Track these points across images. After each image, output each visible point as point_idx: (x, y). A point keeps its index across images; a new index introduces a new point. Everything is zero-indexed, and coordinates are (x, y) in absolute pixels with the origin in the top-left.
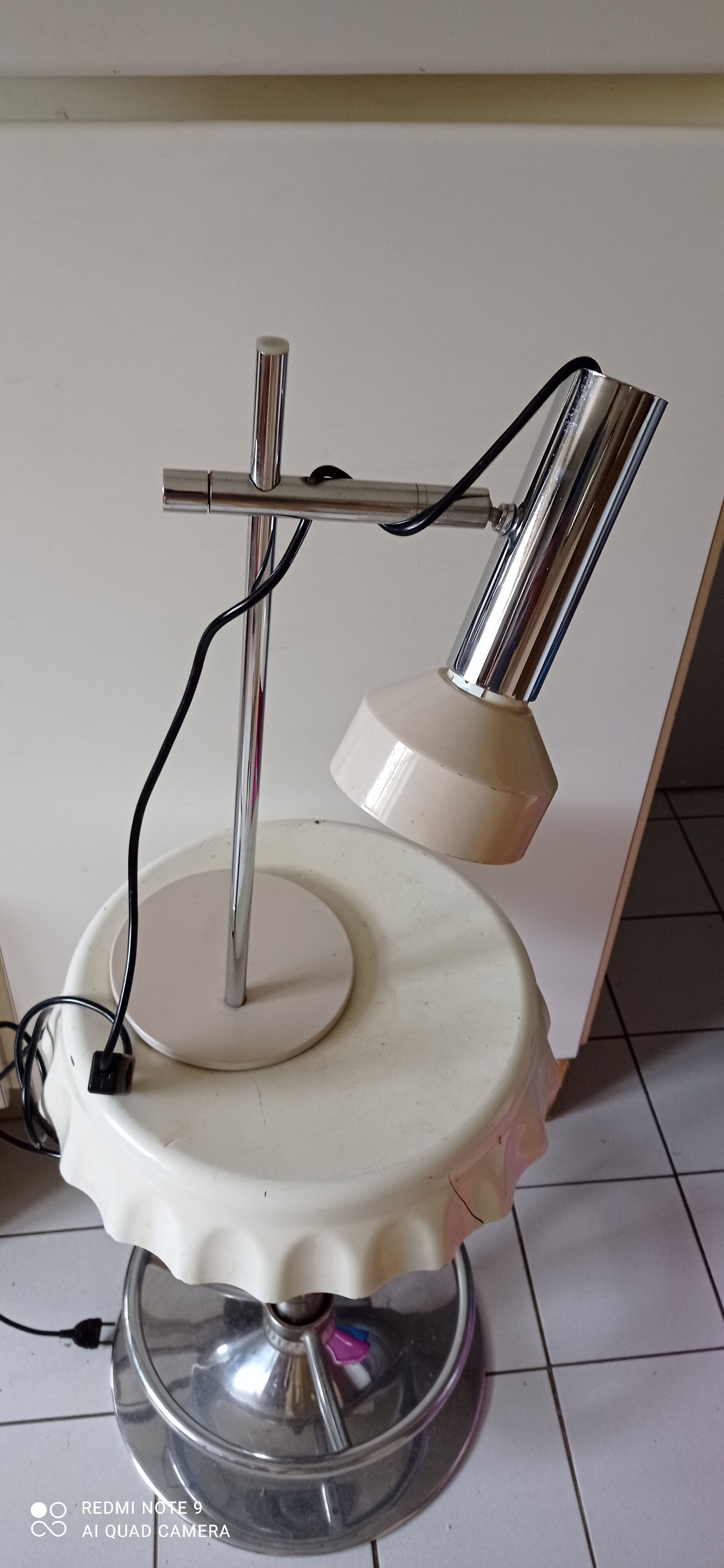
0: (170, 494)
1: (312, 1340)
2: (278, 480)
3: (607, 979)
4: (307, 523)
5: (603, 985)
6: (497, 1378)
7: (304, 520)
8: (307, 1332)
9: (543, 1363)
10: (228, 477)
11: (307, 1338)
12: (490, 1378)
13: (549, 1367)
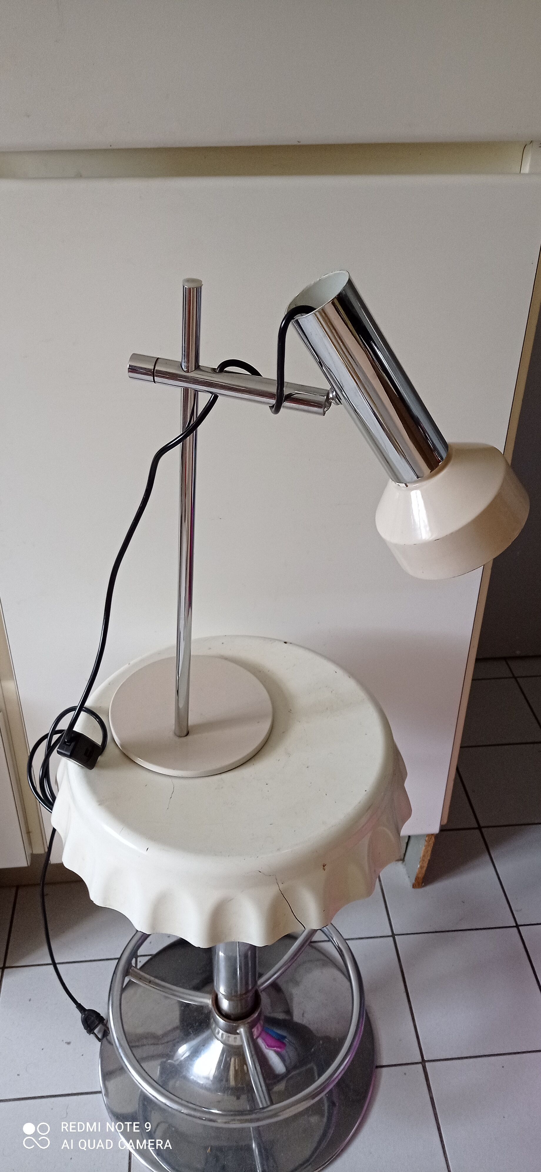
0: (132, 369)
1: (245, 1032)
2: (197, 367)
3: (457, 769)
4: (216, 398)
5: (456, 775)
6: (384, 1070)
7: (213, 395)
8: (242, 1026)
9: (419, 1059)
10: (167, 362)
11: (242, 1030)
12: (379, 1069)
13: (423, 1062)
